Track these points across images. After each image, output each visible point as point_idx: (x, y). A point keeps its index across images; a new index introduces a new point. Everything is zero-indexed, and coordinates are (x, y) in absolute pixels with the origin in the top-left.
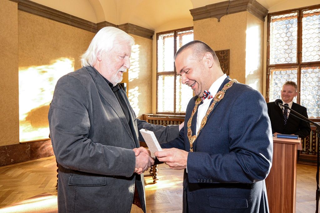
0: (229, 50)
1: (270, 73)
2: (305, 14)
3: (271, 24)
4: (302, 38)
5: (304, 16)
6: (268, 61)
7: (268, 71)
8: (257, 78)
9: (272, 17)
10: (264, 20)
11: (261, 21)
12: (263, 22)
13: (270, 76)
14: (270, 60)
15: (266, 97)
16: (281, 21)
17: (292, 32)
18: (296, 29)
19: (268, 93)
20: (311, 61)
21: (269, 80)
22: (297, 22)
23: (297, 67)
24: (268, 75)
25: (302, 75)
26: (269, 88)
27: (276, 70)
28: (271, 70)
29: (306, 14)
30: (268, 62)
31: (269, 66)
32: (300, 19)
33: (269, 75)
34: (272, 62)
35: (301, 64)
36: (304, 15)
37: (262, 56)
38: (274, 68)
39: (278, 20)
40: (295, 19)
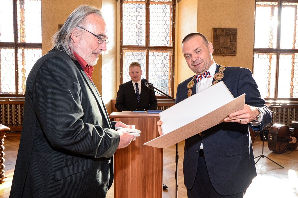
1: (123, 53)
2: (151, 2)
3: (123, 5)
4: (149, 23)
5: (150, 3)
6: (121, 41)
7: (121, 52)
8: (111, 58)
11: (114, 1)
12: (116, 2)
15: (120, 77)
16: (132, 4)
17: (141, 16)
18: (145, 14)
19: (122, 73)
20: (157, 45)
21: (122, 60)
22: (145, 8)
23: (146, 50)
24: (121, 55)
25: (150, 57)
26: (123, 68)
27: (128, 51)
28: (124, 50)
29: (153, 2)
30: (121, 43)
31: (122, 47)
32: (148, 5)
33: (123, 55)
34: (125, 43)
35: (149, 47)
37: (116, 36)
38: (126, 49)
39: (130, 2)
40: (143, 4)
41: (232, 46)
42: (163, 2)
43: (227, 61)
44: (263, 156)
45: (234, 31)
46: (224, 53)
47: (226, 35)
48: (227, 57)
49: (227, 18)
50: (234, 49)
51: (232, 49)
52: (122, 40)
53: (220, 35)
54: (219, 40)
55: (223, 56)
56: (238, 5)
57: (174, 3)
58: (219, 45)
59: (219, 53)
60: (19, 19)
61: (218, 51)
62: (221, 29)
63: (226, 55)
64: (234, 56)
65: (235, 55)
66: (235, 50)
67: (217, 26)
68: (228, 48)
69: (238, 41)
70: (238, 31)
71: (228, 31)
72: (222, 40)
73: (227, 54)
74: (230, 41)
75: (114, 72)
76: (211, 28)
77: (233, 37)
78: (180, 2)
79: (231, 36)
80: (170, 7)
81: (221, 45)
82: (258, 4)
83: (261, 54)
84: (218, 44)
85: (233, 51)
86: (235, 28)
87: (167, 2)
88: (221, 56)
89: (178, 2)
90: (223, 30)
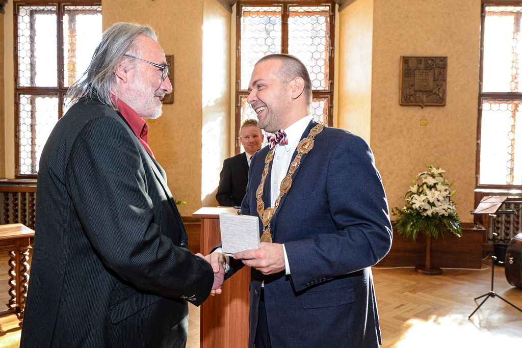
0: (173, 56)
1: (241, 103)
2: (292, 12)
3: (242, 19)
4: (288, 50)
5: (290, 15)
6: (238, 83)
7: (238, 101)
8: (220, 112)
9: (243, 8)
10: (231, 11)
11: (226, 12)
12: (229, 13)
13: (242, 109)
14: (241, 82)
15: (235, 145)
16: (258, 18)
17: (273, 38)
18: (279, 34)
21: (240, 115)
22: (281, 23)
24: (238, 106)
28: (242, 99)
29: (294, 12)
30: (238, 85)
31: (240, 92)
32: (285, 17)
33: (240, 107)
36: (290, 13)
37: (228, 74)
39: (253, 14)
40: (278, 16)
41: (437, 89)
42: (312, 12)
43: (429, 117)
44: (492, 295)
45: (441, 61)
46: (422, 101)
47: (426, 69)
48: (429, 109)
49: (429, 38)
50: (441, 95)
51: (438, 95)
52: (239, 81)
53: (415, 70)
54: (413, 78)
55: (420, 108)
56: (449, 14)
57: (332, 14)
58: (413, 87)
59: (413, 102)
60: (66, 47)
61: (412, 98)
62: (417, 58)
63: (426, 106)
64: (441, 108)
65: (444, 106)
66: (443, 96)
67: (408, 53)
68: (429, 93)
69: (448, 79)
70: (449, 61)
71: (429, 62)
72: (418, 78)
73: (429, 104)
74: (435, 80)
75: (225, 137)
76: (397, 58)
77: (440, 73)
78: (343, 11)
79: (437, 70)
80: (326, 20)
81: (417, 87)
82: (489, 10)
83: (495, 103)
84: (411, 86)
85: (440, 97)
86: (444, 55)
87: (320, 12)
88: (417, 107)
89: (339, 11)
90: (419, 60)
